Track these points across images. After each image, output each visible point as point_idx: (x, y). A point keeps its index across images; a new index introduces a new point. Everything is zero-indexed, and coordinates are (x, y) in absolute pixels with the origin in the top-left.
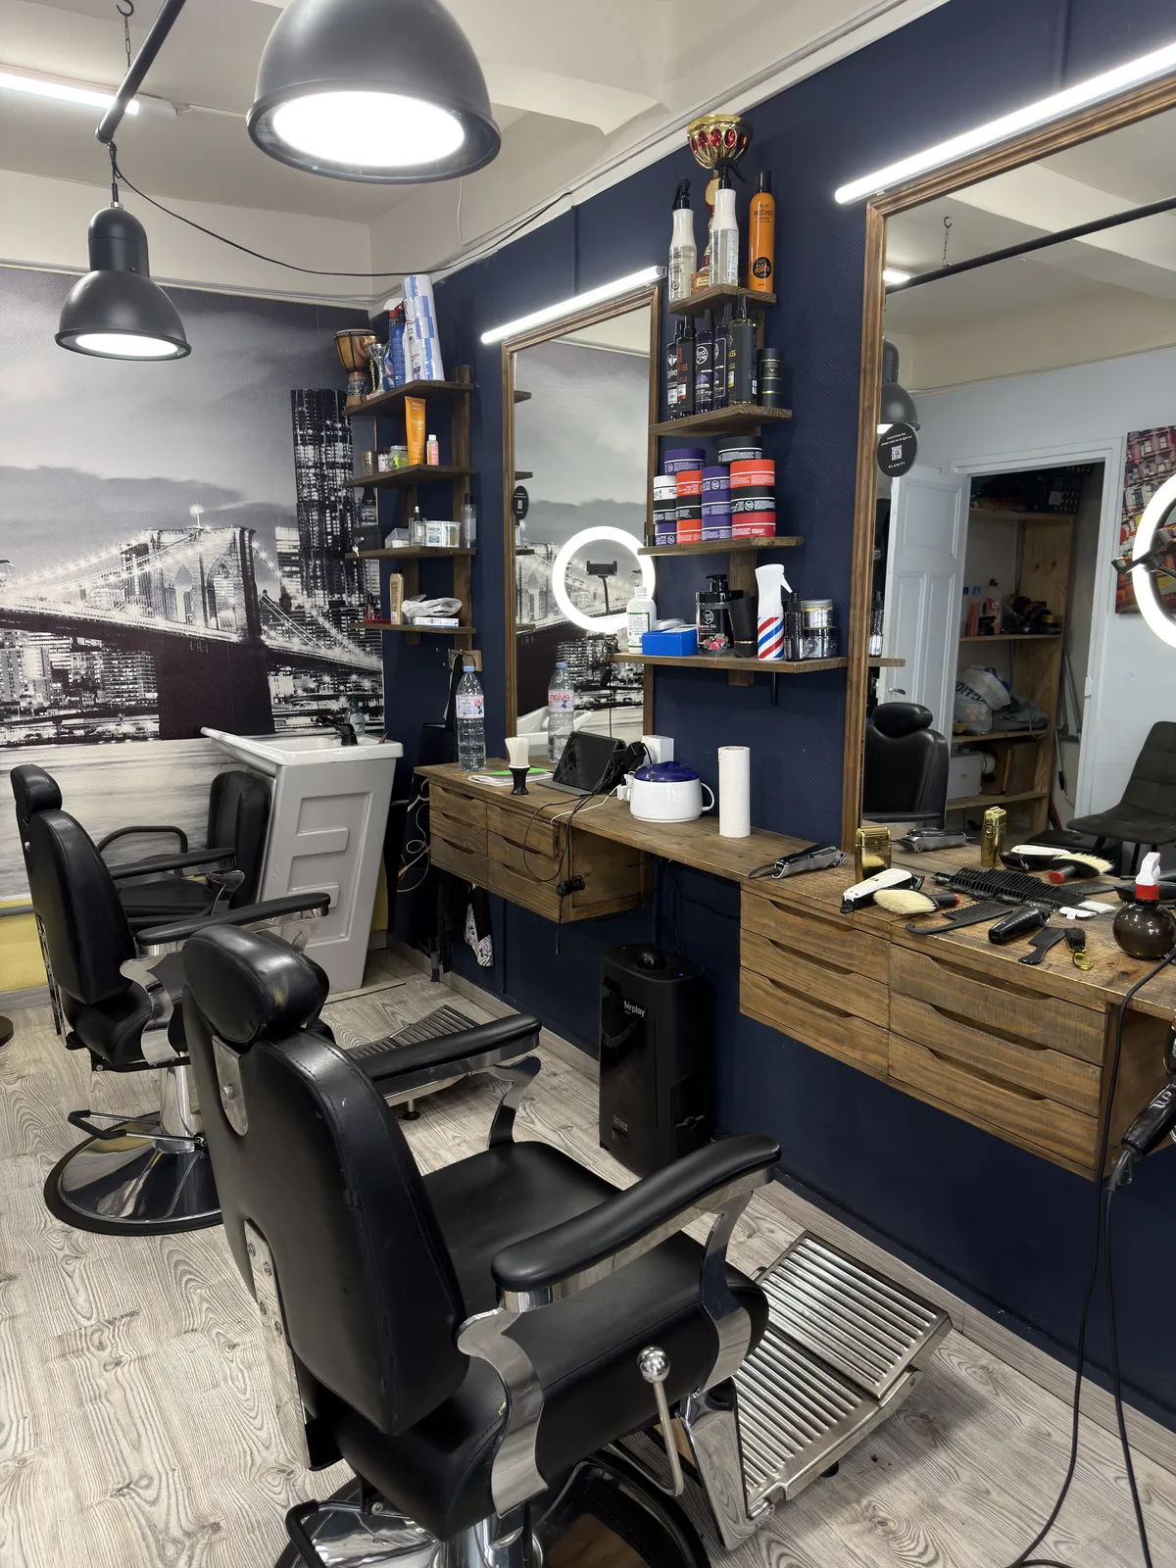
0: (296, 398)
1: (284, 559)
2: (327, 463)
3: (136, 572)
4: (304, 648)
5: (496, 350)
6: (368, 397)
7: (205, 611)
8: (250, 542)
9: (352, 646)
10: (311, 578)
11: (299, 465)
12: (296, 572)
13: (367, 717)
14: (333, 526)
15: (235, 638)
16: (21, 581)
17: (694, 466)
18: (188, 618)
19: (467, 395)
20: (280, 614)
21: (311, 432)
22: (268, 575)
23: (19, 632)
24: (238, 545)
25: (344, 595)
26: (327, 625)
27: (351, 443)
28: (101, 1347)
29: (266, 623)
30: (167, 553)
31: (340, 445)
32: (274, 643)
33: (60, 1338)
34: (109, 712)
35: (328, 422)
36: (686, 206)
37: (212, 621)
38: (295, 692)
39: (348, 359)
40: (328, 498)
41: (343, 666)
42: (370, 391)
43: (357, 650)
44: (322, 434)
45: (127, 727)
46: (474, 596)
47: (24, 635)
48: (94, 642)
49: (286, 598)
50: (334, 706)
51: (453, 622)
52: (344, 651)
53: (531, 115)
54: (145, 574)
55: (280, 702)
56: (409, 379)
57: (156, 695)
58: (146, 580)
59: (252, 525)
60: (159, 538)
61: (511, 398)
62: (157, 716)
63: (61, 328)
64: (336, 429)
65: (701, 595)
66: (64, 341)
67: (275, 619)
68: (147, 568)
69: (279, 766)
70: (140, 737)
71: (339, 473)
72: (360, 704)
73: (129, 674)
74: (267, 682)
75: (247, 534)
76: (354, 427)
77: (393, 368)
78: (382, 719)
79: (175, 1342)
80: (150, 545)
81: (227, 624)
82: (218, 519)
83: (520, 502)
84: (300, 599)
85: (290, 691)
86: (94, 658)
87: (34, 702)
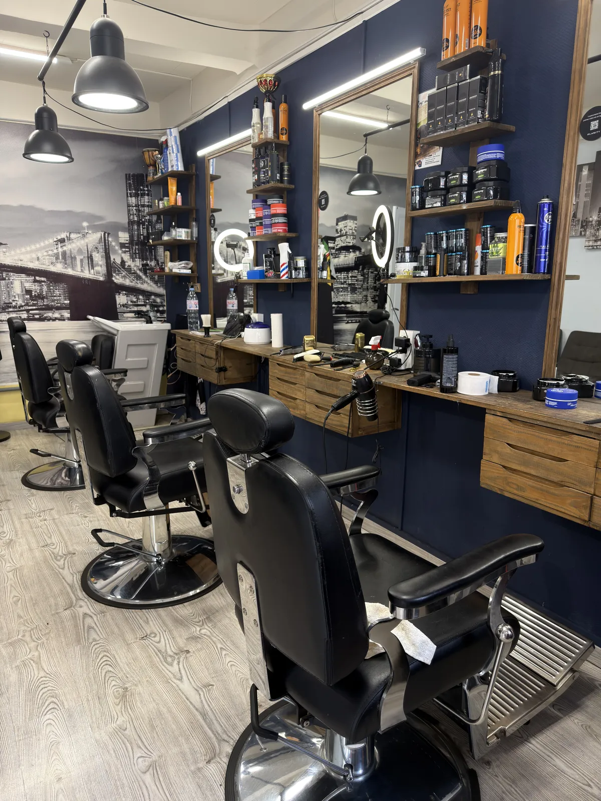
0: (128, 177)
1: (122, 246)
2: (141, 205)
3: (60, 250)
4: (131, 283)
5: (203, 158)
6: (155, 177)
7: (89, 267)
8: (108, 238)
9: (152, 284)
10: (134, 254)
11: (129, 206)
12: (127, 251)
13: (158, 315)
14: (143, 231)
15: (101, 279)
16: (13, 253)
17: (260, 206)
18: (82, 270)
19: (194, 177)
20: (121, 269)
21: (134, 191)
22: (115, 252)
23: (12, 274)
24: (103, 239)
25: (148, 262)
26: (141, 274)
27: (151, 196)
28: (40, 516)
29: (115, 272)
30: (73, 242)
31: (146, 197)
32: (118, 281)
33: (26, 514)
34: (49, 308)
35: (141, 187)
36: (257, 107)
37: (92, 271)
38: (127, 302)
39: (148, 161)
40: (141, 220)
41: (148, 292)
42: (156, 174)
43: (154, 285)
44: (139, 192)
45: (57, 315)
46: (197, 261)
47: (14, 275)
48: (43, 279)
49: (123, 262)
50: (144, 309)
51: (189, 271)
52: (148, 285)
53: (208, 68)
54: (64, 251)
55: (121, 306)
56: (170, 170)
57: (69, 302)
58: (64, 253)
59: (109, 231)
60: (69, 236)
61: (209, 179)
62: (69, 311)
63: (25, 151)
64: (145, 190)
65: (265, 255)
66: (26, 156)
67: (118, 271)
68: (65, 248)
69: (118, 331)
70: (62, 319)
71: (146, 210)
72: (156, 309)
73: (57, 292)
74: (115, 297)
75: (106, 235)
76: (153, 190)
77: (164, 166)
78: (165, 315)
79: (66, 516)
80: (66, 239)
81: (98, 273)
82: (95, 228)
83: (212, 221)
84: (129, 263)
85: (125, 302)
86: (43, 285)
87: (18, 303)
